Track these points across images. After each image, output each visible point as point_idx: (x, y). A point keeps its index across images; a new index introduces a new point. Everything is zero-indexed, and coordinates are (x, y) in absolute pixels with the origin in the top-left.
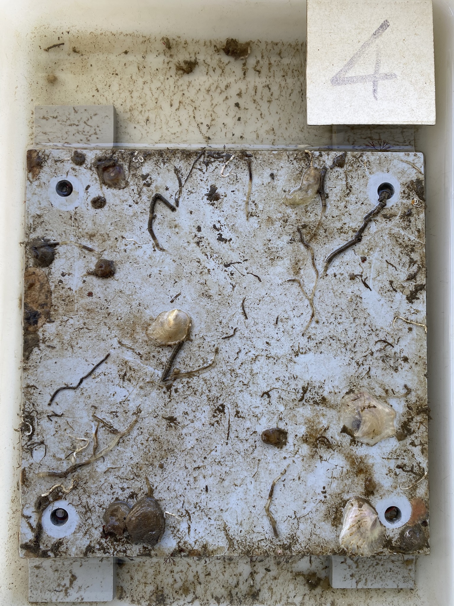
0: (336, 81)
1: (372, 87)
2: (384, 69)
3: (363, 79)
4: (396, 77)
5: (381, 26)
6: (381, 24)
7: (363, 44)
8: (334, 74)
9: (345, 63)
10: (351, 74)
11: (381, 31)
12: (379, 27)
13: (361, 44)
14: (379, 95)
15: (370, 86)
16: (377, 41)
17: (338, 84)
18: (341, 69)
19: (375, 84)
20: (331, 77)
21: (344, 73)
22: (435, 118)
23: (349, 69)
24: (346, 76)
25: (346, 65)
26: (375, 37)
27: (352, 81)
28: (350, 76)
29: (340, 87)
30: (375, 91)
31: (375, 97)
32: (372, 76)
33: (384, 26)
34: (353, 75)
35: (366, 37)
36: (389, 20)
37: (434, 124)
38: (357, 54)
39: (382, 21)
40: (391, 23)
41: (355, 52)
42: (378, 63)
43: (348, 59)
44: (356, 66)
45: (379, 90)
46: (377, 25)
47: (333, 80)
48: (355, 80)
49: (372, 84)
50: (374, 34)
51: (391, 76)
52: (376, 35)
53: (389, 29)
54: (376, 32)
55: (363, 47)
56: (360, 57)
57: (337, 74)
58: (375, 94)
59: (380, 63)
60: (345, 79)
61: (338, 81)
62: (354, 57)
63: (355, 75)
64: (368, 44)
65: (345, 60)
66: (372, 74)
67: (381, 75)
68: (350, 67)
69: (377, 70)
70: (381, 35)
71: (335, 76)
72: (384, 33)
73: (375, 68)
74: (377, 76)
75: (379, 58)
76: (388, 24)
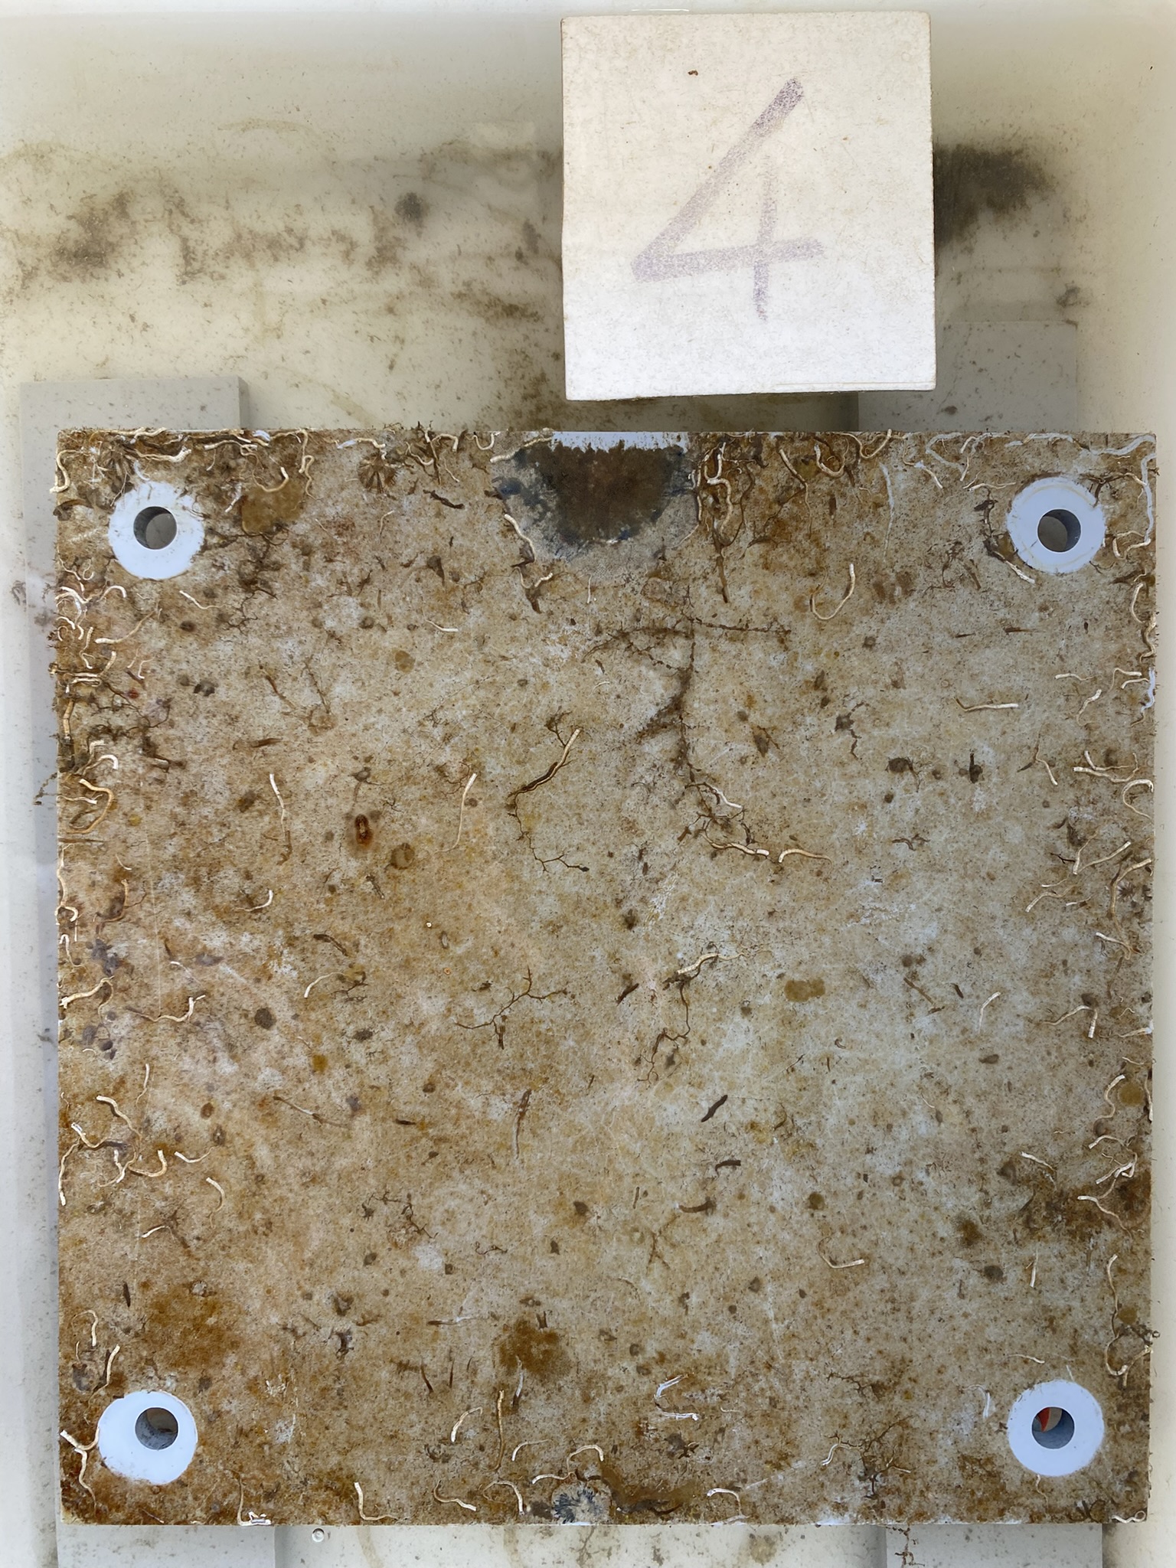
0: (650, 266)
1: (752, 282)
2: (787, 229)
3: (724, 258)
4: (822, 252)
5: (780, 100)
6: (777, 92)
7: (723, 154)
8: (642, 248)
9: (674, 212)
10: (691, 243)
11: (776, 114)
12: (771, 101)
13: (721, 153)
14: (773, 305)
15: (743, 280)
16: (768, 145)
17: (655, 276)
18: (661, 230)
19: (760, 273)
20: (634, 255)
21: (671, 243)
22: (934, 371)
23: (684, 230)
24: (678, 251)
25: (675, 220)
26: (760, 131)
27: (692, 264)
28: (688, 250)
29: (659, 284)
30: (759, 294)
31: (761, 312)
32: (751, 250)
33: (788, 97)
34: (698, 247)
35: (734, 131)
36: (801, 80)
37: (932, 386)
38: (708, 184)
39: (779, 84)
40: (808, 90)
41: (703, 179)
42: (768, 212)
43: (683, 200)
44: (705, 220)
45: (773, 290)
46: (763, 99)
47: (639, 264)
48: (702, 261)
49: (753, 273)
50: (759, 125)
51: (806, 249)
52: (763, 125)
53: (800, 106)
54: (762, 117)
55: (727, 163)
56: (716, 193)
57: (650, 247)
58: (761, 303)
59: (775, 210)
60: (675, 260)
61: (655, 268)
62: (699, 193)
63: (700, 248)
64: (742, 156)
65: (675, 204)
66: (754, 241)
67: (779, 246)
68: (687, 225)
69: (768, 232)
70: (777, 126)
71: (645, 252)
72: (787, 121)
73: (761, 225)
74: (766, 248)
75: (772, 196)
76: (799, 92)
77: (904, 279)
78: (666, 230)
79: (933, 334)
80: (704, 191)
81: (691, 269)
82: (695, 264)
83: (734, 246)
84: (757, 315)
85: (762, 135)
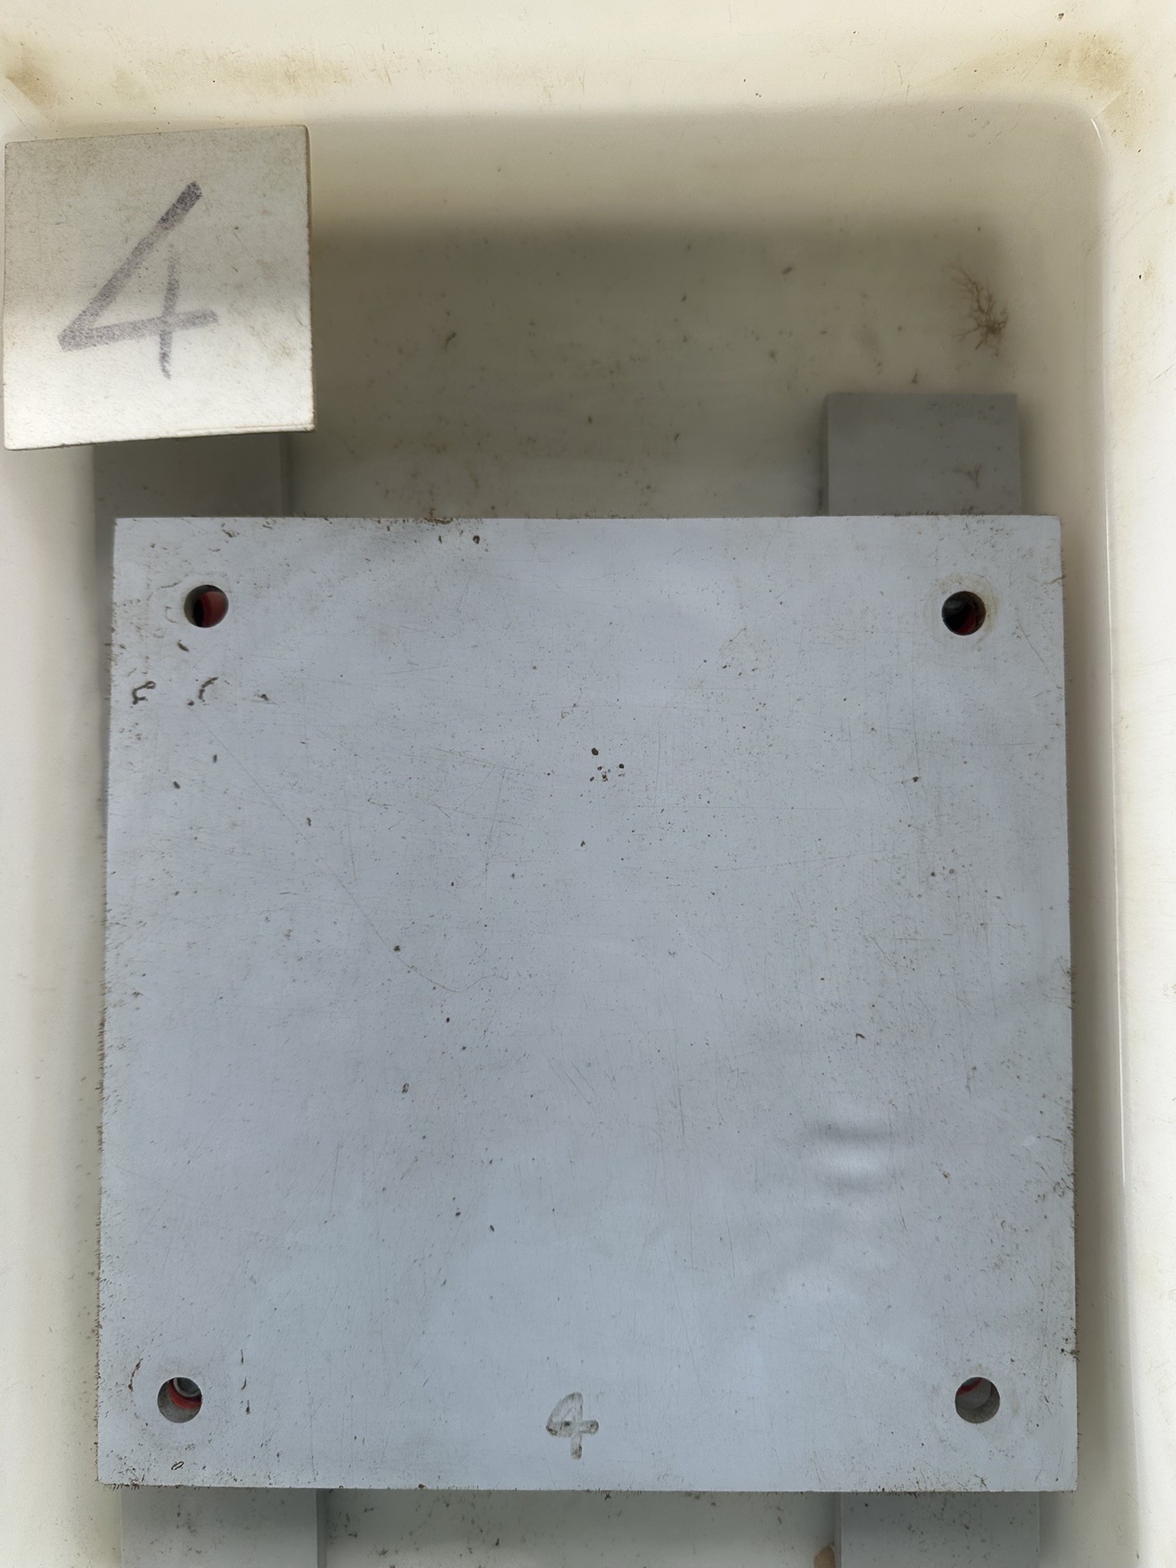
0: (73, 338)
1: (158, 348)
2: (188, 303)
3: (135, 329)
4: (216, 320)
5: (181, 200)
6: (179, 194)
7: (136, 245)
8: (68, 323)
9: (94, 292)
10: (107, 318)
11: (179, 211)
12: (174, 201)
13: (134, 242)
14: (174, 366)
15: (150, 345)
16: (172, 236)
17: (78, 346)
18: (83, 308)
19: (165, 340)
20: (60, 330)
21: (91, 319)
22: (311, 415)
23: (102, 307)
24: (96, 325)
25: (95, 300)
26: (165, 225)
27: (109, 335)
28: (106, 324)
29: (81, 352)
30: (164, 357)
31: (164, 370)
32: (158, 321)
33: (189, 197)
34: (114, 321)
35: (144, 224)
36: (199, 184)
37: (310, 427)
38: (122, 269)
39: (181, 187)
40: (204, 190)
41: (118, 266)
42: (172, 291)
43: (101, 283)
44: (119, 298)
45: (177, 351)
46: (170, 197)
47: (66, 336)
48: (117, 333)
49: (158, 339)
50: (164, 220)
51: (202, 318)
52: (167, 220)
53: (198, 207)
54: (167, 214)
55: (138, 251)
56: (128, 276)
57: (74, 323)
58: (165, 364)
59: (178, 288)
60: (94, 332)
61: (78, 339)
62: (115, 277)
63: (116, 322)
64: (150, 245)
65: (95, 287)
66: (159, 315)
67: (180, 316)
68: (104, 303)
69: (171, 306)
70: (179, 221)
71: (69, 327)
72: (187, 216)
73: (166, 300)
74: (170, 320)
75: (176, 276)
76: (198, 193)
77: (286, 339)
78: (88, 309)
79: (311, 383)
80: (119, 275)
81: (108, 338)
82: (111, 334)
83: (144, 318)
84: (162, 373)
85: (166, 229)
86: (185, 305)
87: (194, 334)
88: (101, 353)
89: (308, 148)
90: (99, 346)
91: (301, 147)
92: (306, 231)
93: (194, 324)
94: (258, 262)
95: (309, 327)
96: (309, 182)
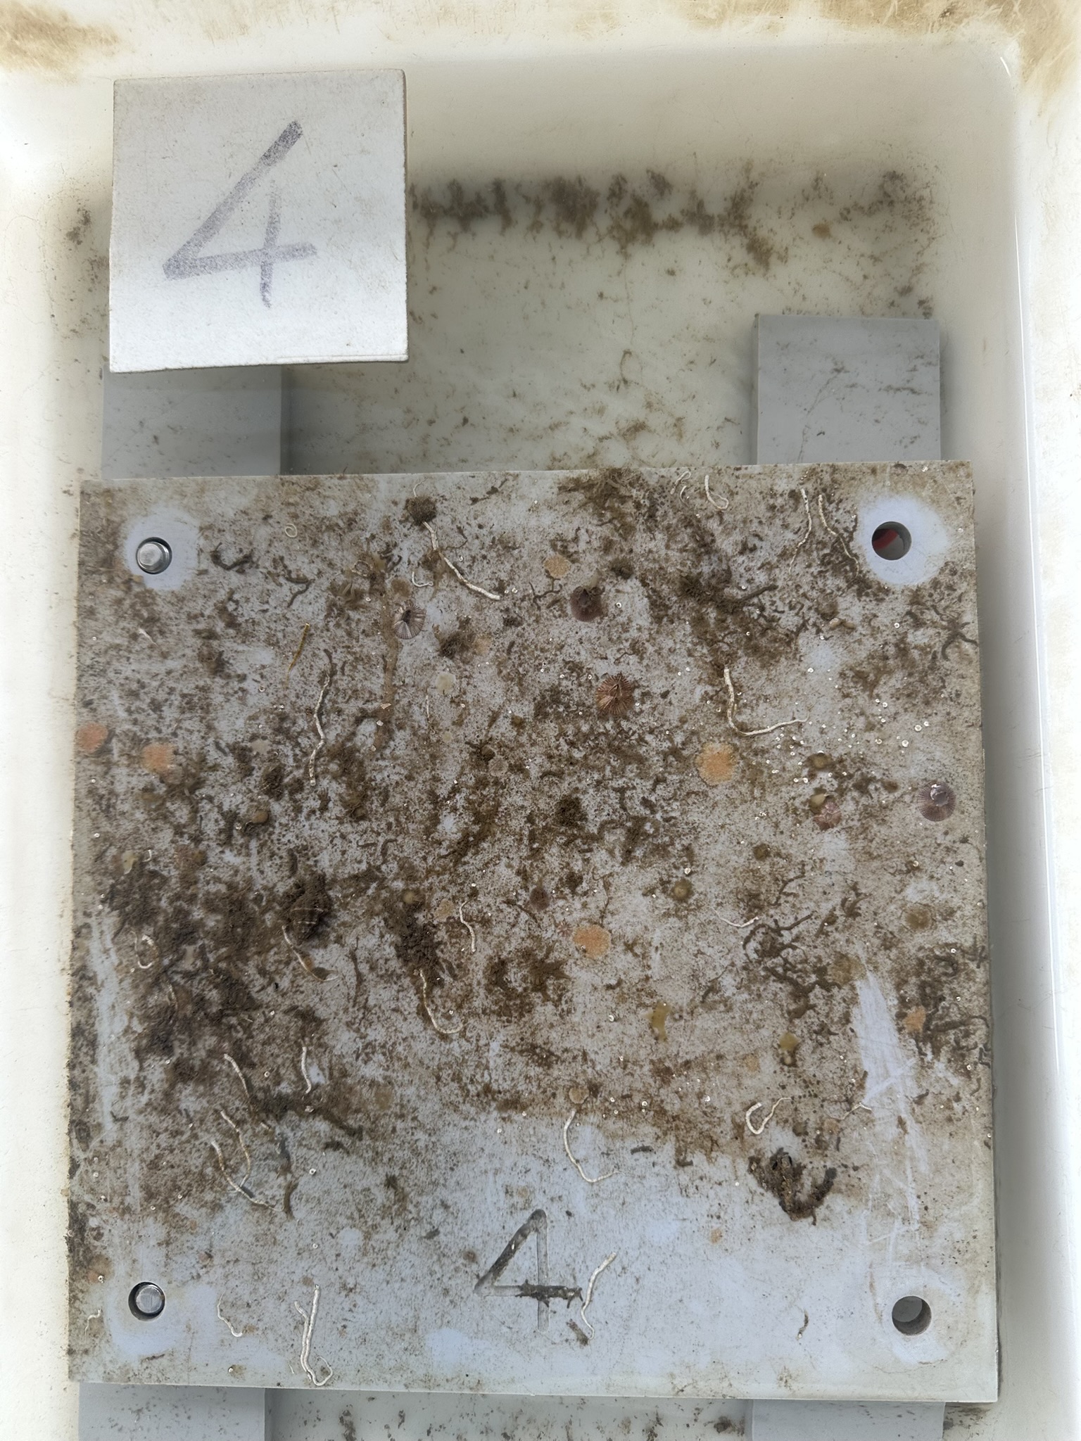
0: (178, 267)
1: (259, 277)
2: (288, 236)
3: (238, 260)
4: (315, 253)
5: (284, 137)
6: (281, 132)
7: (239, 180)
8: (173, 253)
9: (199, 224)
10: (210, 249)
11: (280, 148)
12: (276, 139)
13: (236, 178)
14: (275, 295)
15: (252, 276)
16: (274, 172)
17: (182, 274)
18: (188, 239)
19: (265, 270)
20: (165, 260)
21: (195, 249)
22: (405, 346)
23: (206, 239)
24: (200, 255)
25: (199, 231)
26: (267, 161)
27: (212, 265)
28: (209, 254)
29: (184, 281)
30: (265, 286)
31: (264, 299)
32: (259, 253)
33: (290, 135)
34: (216, 252)
35: (247, 160)
36: (299, 122)
37: (404, 357)
38: (225, 203)
39: (284, 126)
40: (306, 130)
41: (222, 199)
42: (273, 225)
43: (205, 215)
44: (222, 231)
45: (275, 284)
46: (271, 136)
47: (169, 266)
48: (220, 263)
49: (259, 269)
50: (266, 156)
51: (301, 251)
52: (269, 157)
53: (300, 143)
54: (269, 151)
55: (240, 186)
56: (231, 209)
57: (179, 253)
58: (266, 294)
59: (279, 222)
60: (198, 262)
61: (182, 269)
62: (218, 210)
63: (218, 253)
64: (252, 180)
65: (199, 218)
66: (261, 247)
67: (281, 249)
68: (208, 235)
69: (272, 239)
70: (281, 158)
71: (174, 257)
72: (289, 153)
73: (267, 233)
74: (269, 251)
75: (277, 210)
76: (299, 132)
77: (382, 272)
78: (192, 240)
79: (405, 316)
80: (222, 208)
81: (211, 268)
82: (214, 264)
83: (246, 250)
84: (263, 303)
85: (269, 165)
86: (285, 238)
87: (293, 265)
88: (204, 280)
89: (405, 91)
90: (202, 276)
91: (399, 92)
92: (403, 170)
93: (294, 256)
94: (356, 198)
95: (404, 262)
96: (405, 123)
